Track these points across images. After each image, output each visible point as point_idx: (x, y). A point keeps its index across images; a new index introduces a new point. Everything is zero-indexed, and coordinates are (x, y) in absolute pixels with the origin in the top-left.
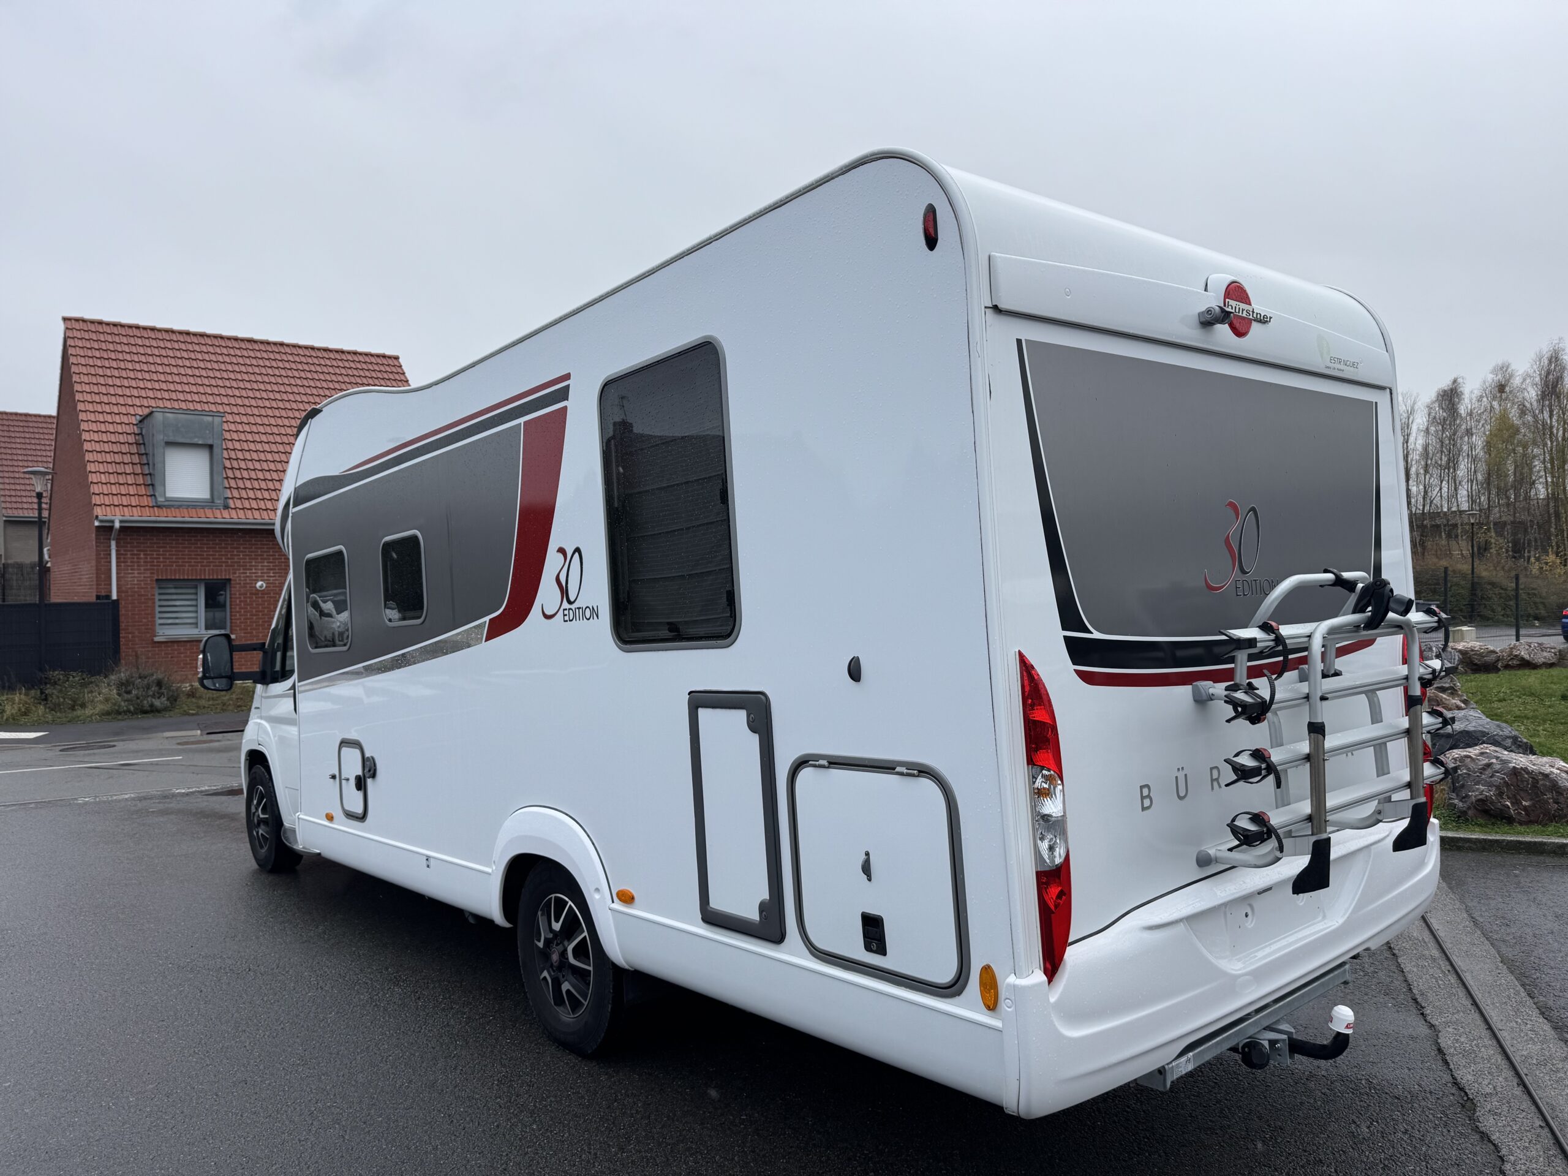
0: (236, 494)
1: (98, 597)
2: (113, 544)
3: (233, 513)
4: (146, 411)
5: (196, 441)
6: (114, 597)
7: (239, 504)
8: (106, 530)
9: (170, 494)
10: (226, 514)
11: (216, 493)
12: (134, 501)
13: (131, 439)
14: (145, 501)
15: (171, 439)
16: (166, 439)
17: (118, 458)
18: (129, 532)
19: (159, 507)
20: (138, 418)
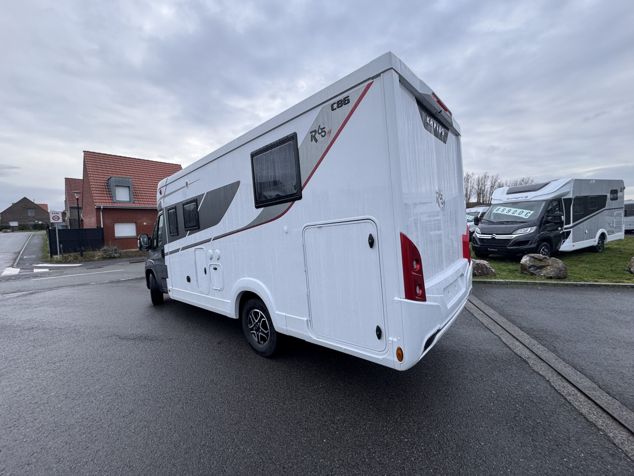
0: (136, 199)
1: (97, 227)
2: (101, 213)
3: (136, 205)
4: (109, 177)
5: (125, 185)
6: (102, 227)
7: (138, 202)
8: (98, 209)
9: (117, 199)
10: (134, 205)
11: (131, 199)
12: (107, 201)
13: (106, 184)
14: (110, 201)
15: (117, 184)
16: (116, 185)
17: (102, 190)
18: (105, 210)
19: (114, 203)
20: (107, 179)
